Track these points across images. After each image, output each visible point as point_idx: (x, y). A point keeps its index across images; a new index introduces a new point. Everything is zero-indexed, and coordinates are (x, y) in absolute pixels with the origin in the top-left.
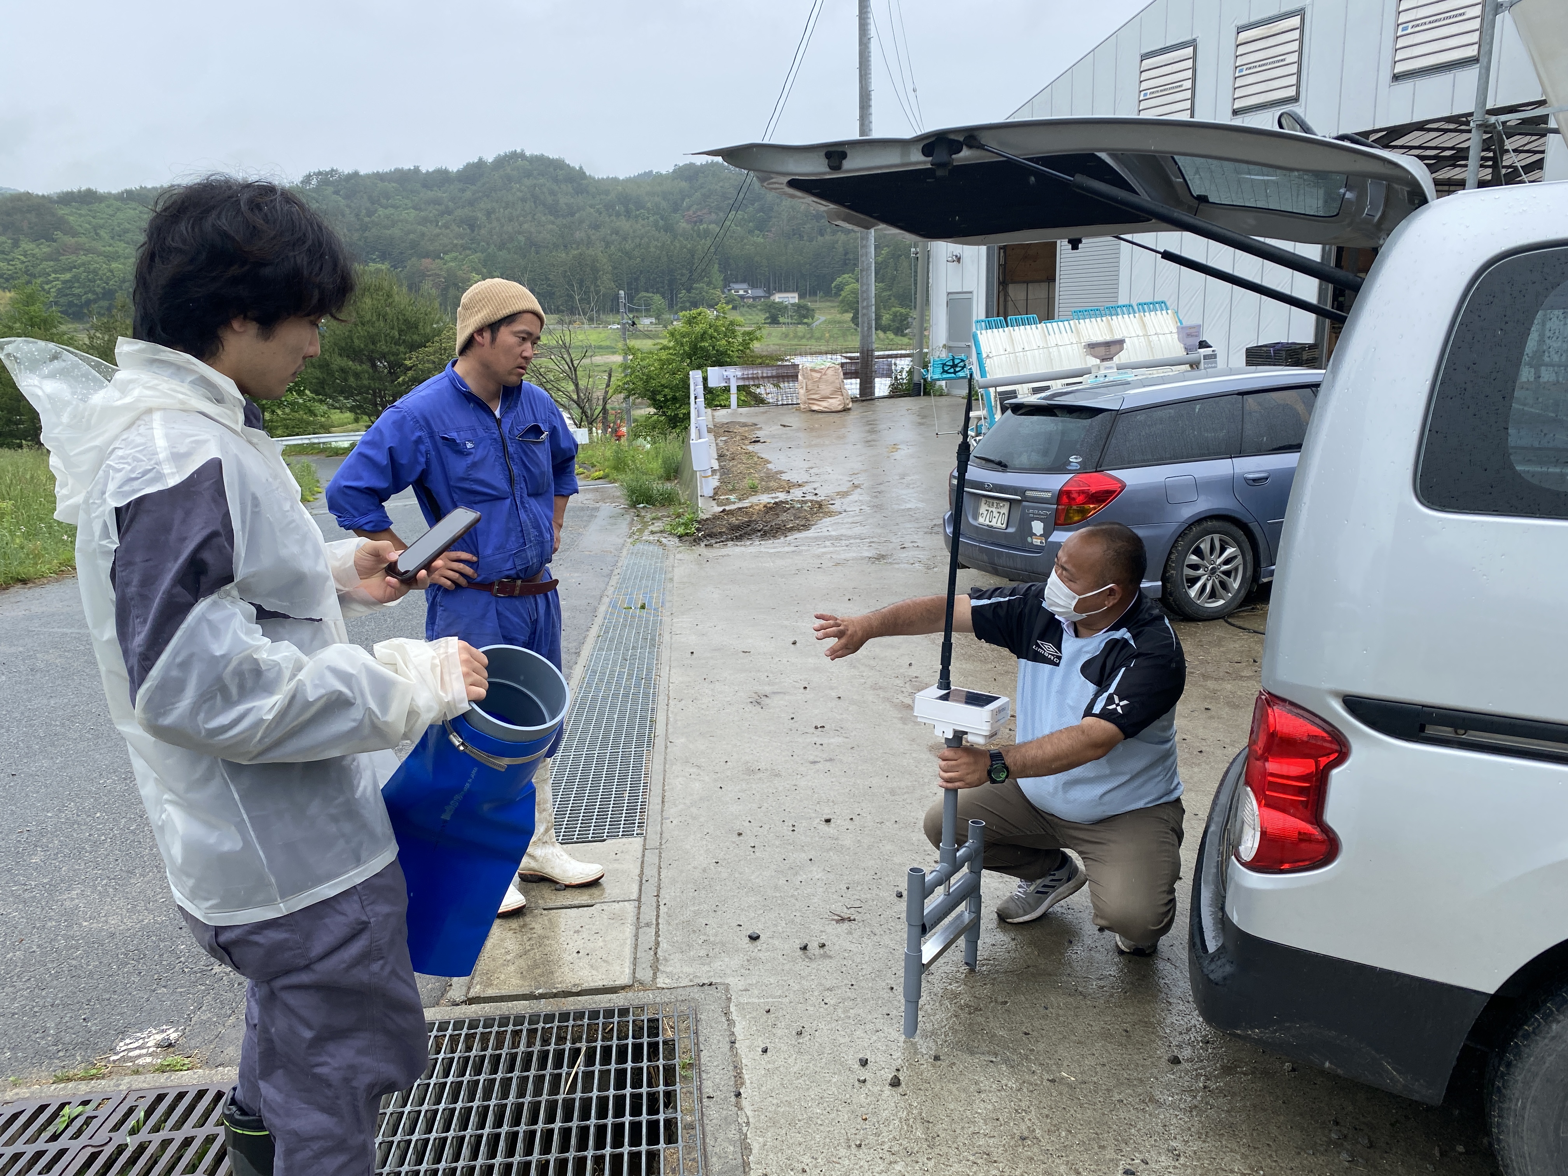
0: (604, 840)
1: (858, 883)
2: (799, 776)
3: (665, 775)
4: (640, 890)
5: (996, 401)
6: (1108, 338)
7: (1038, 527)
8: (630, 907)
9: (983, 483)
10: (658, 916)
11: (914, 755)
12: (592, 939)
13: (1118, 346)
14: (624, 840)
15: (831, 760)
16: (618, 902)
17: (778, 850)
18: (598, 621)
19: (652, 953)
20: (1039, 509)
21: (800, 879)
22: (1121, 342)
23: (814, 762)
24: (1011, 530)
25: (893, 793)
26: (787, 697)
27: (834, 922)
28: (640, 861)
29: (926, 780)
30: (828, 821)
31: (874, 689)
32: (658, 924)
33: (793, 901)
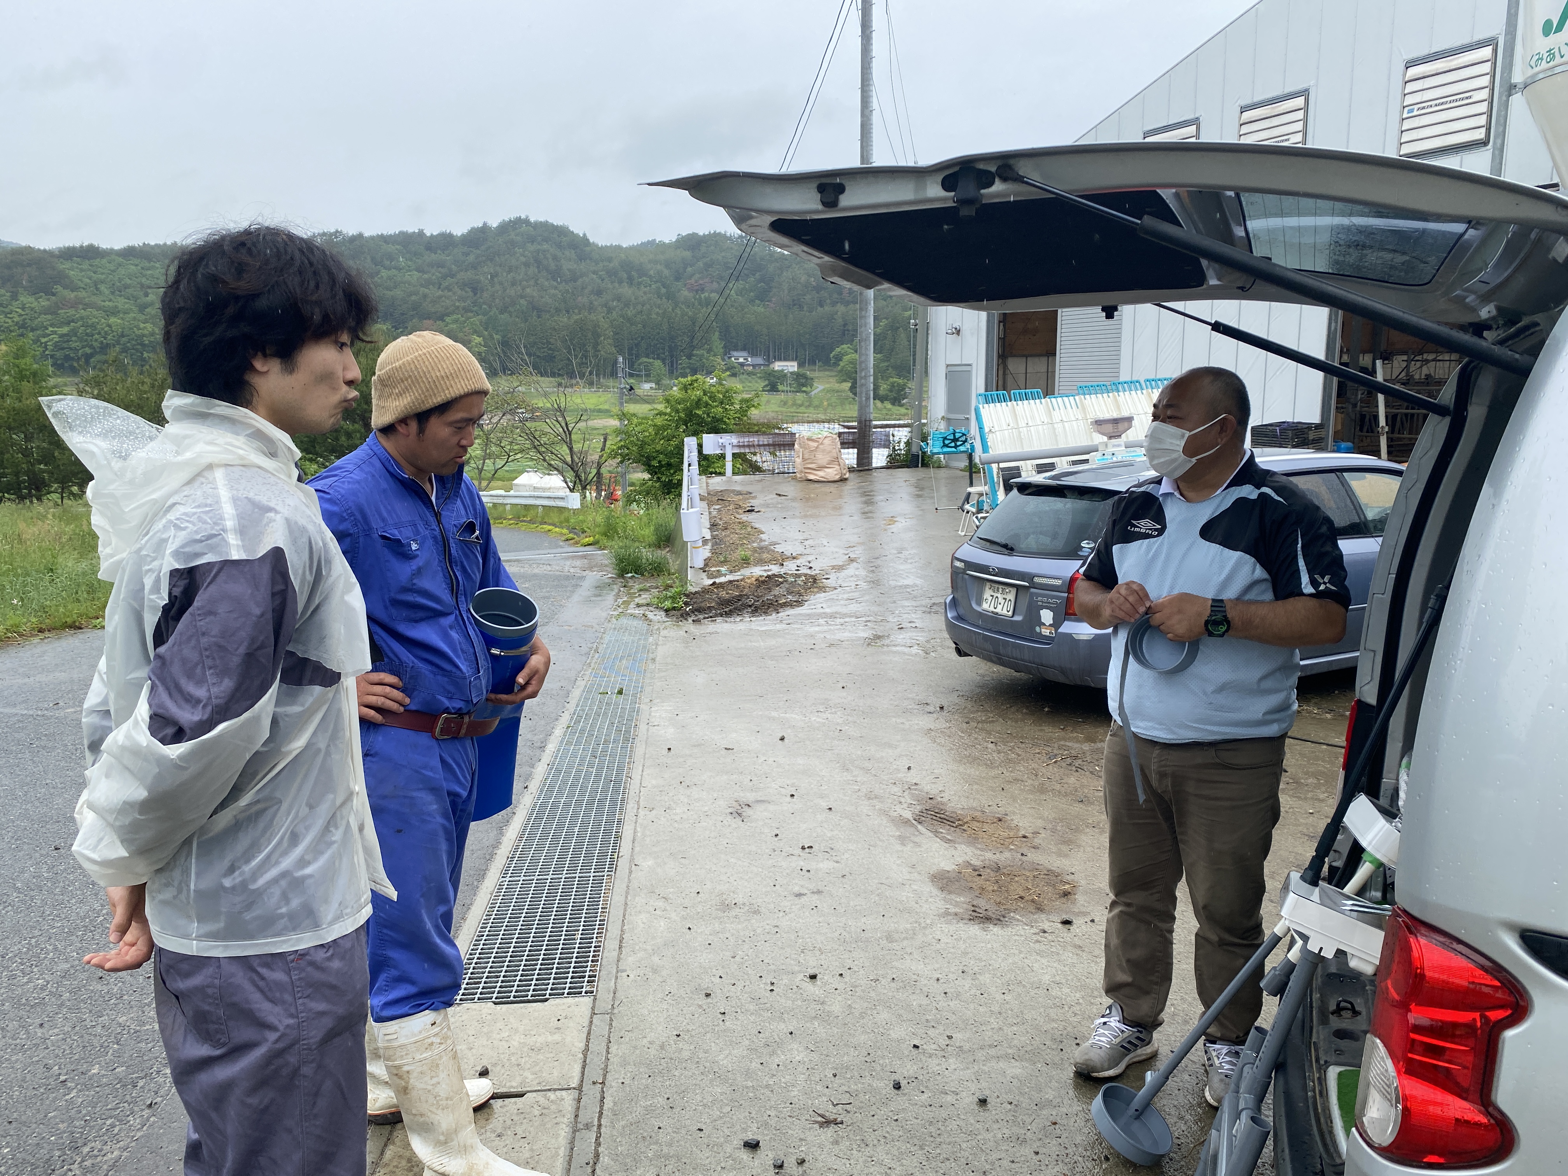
0: (547, 1000)
1: (847, 1068)
2: (781, 914)
3: (625, 910)
4: (583, 1073)
5: (998, 477)
6: (1115, 415)
7: (1047, 616)
8: (568, 1098)
9: (988, 567)
10: (601, 1113)
11: (915, 887)
12: (517, 1147)
13: (1126, 424)
14: (571, 1000)
15: (819, 892)
16: (555, 1090)
17: (752, 1018)
18: (571, 709)
19: (589, 1170)
20: (1048, 596)
21: (777, 1061)
22: (1129, 420)
23: (799, 895)
24: (1018, 618)
25: (890, 938)
26: (771, 807)
27: (817, 1126)
28: (586, 1030)
29: (928, 922)
30: (813, 977)
31: (869, 798)
32: (600, 1126)
33: (768, 1093)
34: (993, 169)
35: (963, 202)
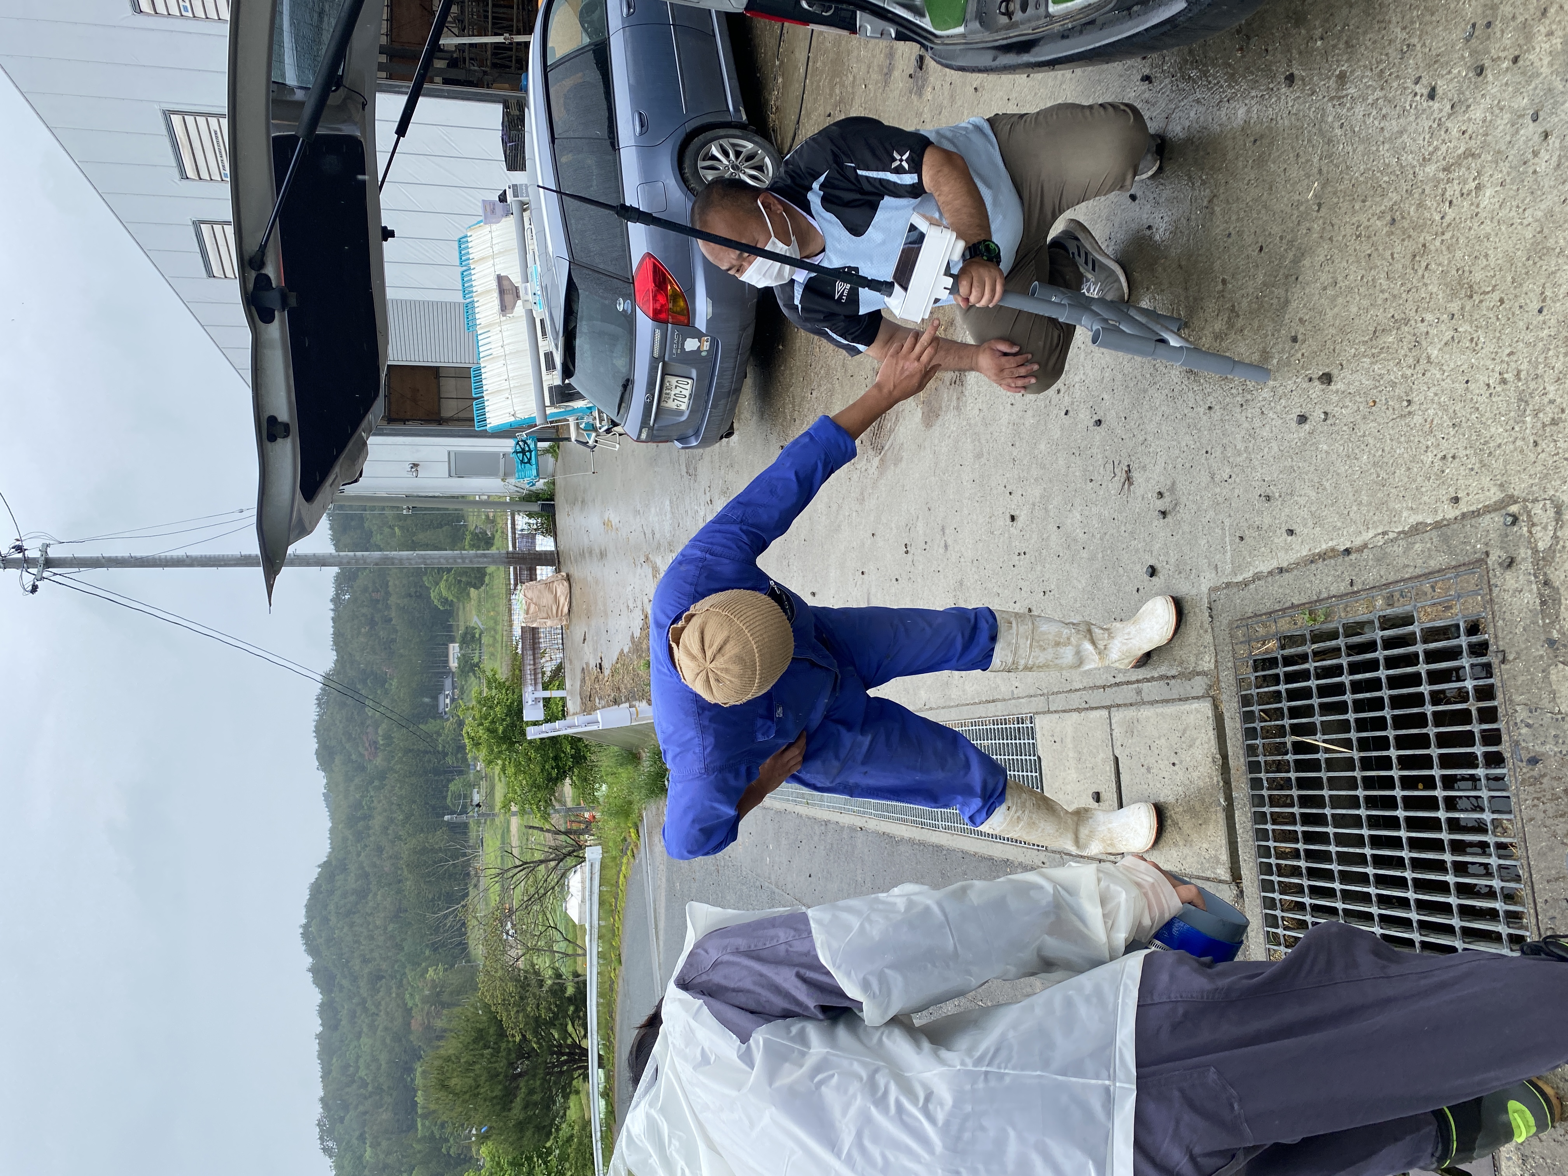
0: (1039, 758)
1: (1085, 470)
2: (962, 560)
3: (963, 705)
4: (1096, 708)
5: (560, 407)
6: (496, 295)
7: (691, 344)
8: (1118, 716)
9: (646, 404)
10: (1128, 683)
11: (936, 442)
12: (1157, 752)
13: (505, 283)
14: (1038, 736)
15: (943, 529)
16: (1112, 730)
17: (1047, 566)
18: (790, 807)
19: (1172, 682)
20: (672, 343)
21: (1081, 535)
22: (500, 278)
23: (946, 547)
24: (694, 374)
25: (979, 456)
26: (873, 590)
27: (1132, 488)
28: (1062, 715)
29: (965, 423)
30: (1013, 518)
31: (863, 500)
32: (1138, 681)
33: (1107, 537)
34: (253, 274)
35: (284, 305)
